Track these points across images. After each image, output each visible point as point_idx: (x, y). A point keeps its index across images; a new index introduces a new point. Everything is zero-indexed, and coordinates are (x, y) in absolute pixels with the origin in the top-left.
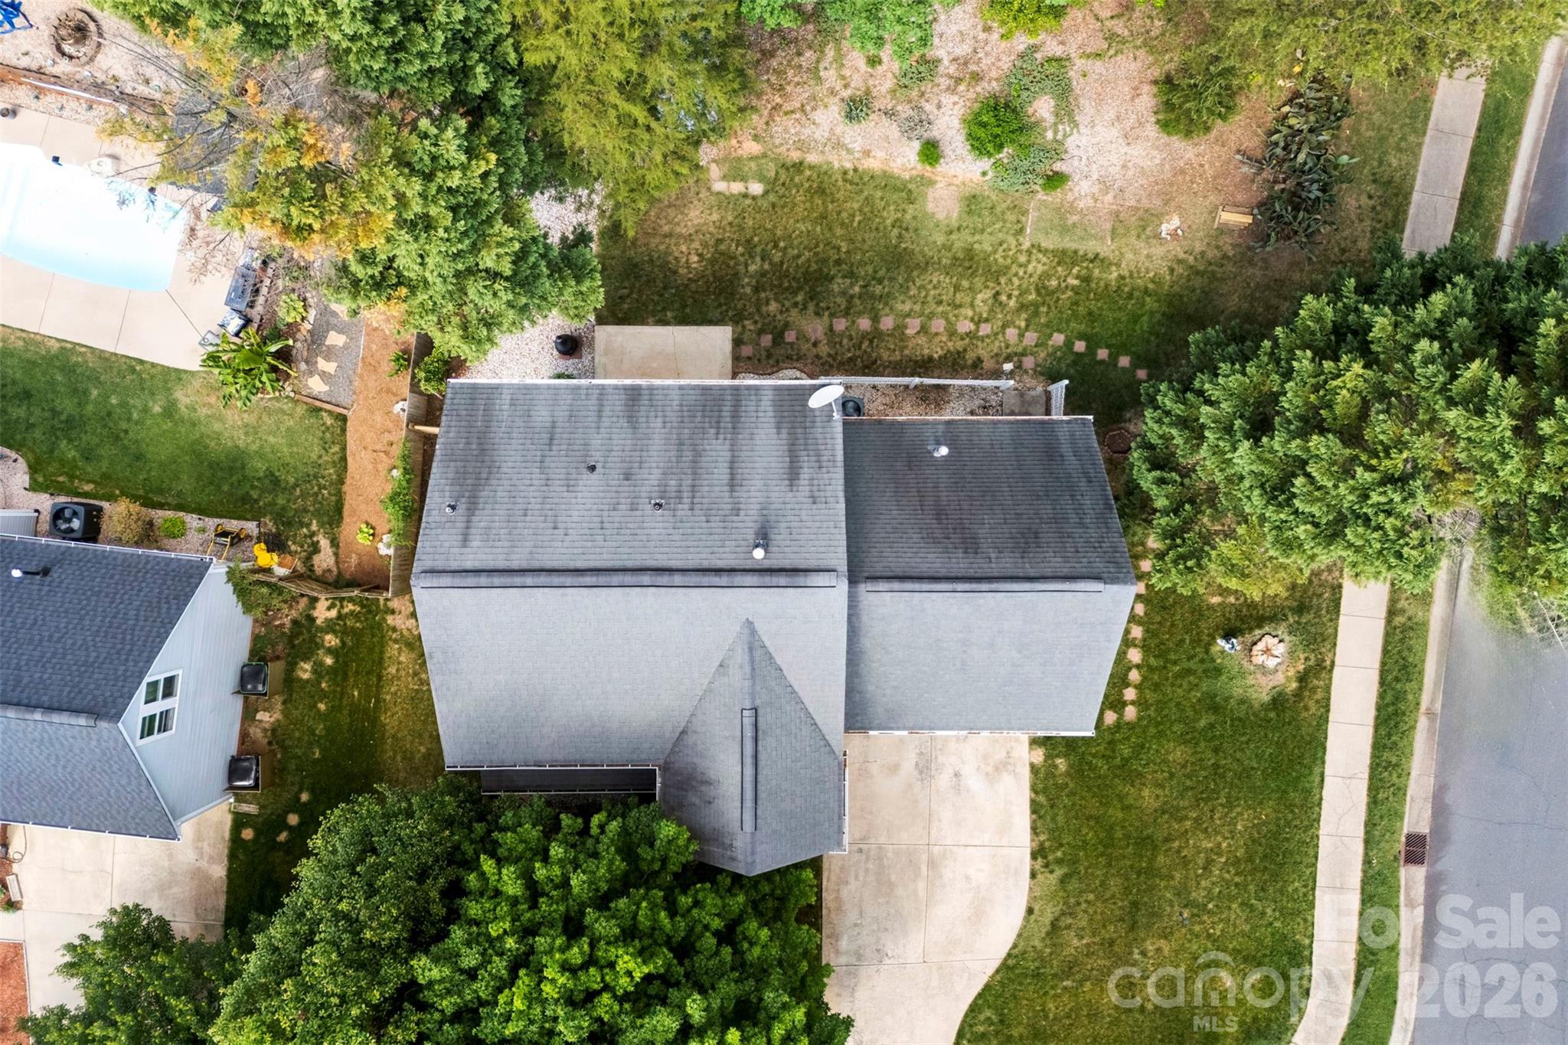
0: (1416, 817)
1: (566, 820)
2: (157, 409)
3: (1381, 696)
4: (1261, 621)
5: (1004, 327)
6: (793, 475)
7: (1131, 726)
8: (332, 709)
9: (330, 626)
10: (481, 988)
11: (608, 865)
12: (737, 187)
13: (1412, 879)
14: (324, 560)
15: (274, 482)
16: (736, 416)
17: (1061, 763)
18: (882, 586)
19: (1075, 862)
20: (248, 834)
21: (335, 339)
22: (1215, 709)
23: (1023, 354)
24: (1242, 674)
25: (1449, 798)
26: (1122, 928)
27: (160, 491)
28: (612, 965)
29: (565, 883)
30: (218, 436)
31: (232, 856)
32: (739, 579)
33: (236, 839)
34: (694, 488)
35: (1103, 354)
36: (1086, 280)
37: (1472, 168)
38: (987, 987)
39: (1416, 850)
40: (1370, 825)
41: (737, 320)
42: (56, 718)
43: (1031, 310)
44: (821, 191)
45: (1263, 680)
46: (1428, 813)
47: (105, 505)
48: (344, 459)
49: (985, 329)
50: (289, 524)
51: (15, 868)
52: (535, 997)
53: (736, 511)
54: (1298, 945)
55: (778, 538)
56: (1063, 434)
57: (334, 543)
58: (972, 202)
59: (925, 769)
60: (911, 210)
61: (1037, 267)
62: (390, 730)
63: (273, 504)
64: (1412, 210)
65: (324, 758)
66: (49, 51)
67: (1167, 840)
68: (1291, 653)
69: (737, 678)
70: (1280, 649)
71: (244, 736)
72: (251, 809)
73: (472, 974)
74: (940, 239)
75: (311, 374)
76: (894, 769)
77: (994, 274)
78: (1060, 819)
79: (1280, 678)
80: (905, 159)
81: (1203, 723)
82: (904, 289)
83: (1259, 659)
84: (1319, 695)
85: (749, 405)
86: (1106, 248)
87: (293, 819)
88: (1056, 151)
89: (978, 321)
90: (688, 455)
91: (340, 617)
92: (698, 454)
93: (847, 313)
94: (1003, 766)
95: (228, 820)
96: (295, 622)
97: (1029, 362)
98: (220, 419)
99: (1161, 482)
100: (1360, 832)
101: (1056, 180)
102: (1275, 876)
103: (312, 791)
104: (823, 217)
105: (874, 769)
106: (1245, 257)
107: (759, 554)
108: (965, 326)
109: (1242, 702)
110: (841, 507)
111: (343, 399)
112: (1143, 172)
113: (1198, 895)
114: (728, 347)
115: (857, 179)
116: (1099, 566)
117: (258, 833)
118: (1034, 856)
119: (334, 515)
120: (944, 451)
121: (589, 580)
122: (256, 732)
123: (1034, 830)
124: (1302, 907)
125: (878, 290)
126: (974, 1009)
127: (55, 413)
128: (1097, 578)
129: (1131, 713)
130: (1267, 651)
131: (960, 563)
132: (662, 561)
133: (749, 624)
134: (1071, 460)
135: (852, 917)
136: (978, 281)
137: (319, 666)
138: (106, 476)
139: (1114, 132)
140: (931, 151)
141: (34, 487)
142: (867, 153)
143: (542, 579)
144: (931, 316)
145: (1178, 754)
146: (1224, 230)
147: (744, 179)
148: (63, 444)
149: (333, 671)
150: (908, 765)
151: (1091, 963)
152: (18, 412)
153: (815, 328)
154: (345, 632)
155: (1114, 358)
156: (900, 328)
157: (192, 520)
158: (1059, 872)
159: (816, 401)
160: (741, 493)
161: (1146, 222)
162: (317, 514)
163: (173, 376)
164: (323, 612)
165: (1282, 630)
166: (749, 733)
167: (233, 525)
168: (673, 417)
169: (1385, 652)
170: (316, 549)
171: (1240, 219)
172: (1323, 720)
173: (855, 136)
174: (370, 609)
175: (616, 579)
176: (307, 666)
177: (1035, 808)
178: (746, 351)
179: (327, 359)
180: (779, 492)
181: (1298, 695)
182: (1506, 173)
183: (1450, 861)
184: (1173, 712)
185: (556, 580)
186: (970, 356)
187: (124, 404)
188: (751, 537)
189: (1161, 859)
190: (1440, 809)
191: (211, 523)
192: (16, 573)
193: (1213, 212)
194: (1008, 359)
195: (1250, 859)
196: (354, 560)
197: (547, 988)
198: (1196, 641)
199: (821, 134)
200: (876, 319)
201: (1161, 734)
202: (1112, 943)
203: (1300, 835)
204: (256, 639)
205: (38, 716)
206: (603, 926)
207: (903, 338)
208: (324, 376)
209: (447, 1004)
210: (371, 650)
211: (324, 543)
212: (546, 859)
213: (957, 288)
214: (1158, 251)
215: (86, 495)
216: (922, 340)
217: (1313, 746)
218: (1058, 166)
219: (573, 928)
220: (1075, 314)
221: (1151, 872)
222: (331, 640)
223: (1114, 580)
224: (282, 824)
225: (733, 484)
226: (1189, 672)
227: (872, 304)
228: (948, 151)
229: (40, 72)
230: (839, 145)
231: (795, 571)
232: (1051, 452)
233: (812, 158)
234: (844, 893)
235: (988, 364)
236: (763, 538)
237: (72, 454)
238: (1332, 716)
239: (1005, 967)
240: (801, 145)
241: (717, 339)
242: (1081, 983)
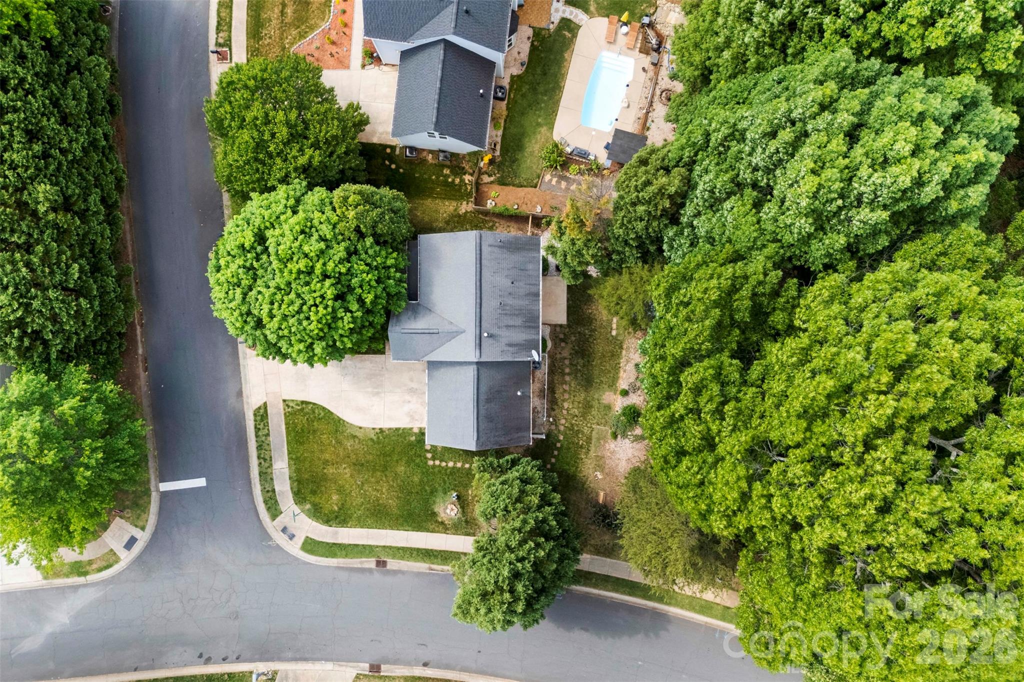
0: (393, 564)
1: (406, 276)
2: (540, 120)
3: (436, 551)
4: (463, 508)
5: (566, 419)
6: (510, 345)
7: (426, 463)
8: (433, 181)
9: (462, 180)
10: (363, 256)
11: (393, 290)
12: (614, 326)
13: (371, 563)
14: (486, 179)
15: (514, 161)
16: (530, 327)
17: (413, 438)
18: (476, 373)
19: (379, 443)
20: (388, 150)
21: (564, 184)
22: (432, 492)
23: (556, 426)
24: (444, 501)
25: (400, 575)
26: (354, 461)
27: (510, 121)
28: (369, 293)
29: (389, 278)
30: (530, 142)
31: (380, 145)
32: (478, 329)
33: (386, 146)
34: (506, 314)
35: (556, 453)
36: (581, 447)
37: (618, 579)
38: (332, 413)
39: (381, 564)
40: (390, 548)
41: (569, 325)
42: (435, 111)
43: (571, 428)
44: (613, 355)
45: (442, 509)
46: (394, 568)
47: (506, 102)
48: (522, 186)
49: (565, 412)
50: (499, 166)
51: (377, 68)
52: (363, 272)
53: (499, 328)
54: (348, 522)
55: (491, 341)
56: (524, 434)
57: (492, 183)
58: (608, 407)
59: (412, 391)
60: (606, 386)
61: (586, 430)
62: (425, 202)
63: (506, 161)
64: (604, 559)
65: (415, 178)
66: (663, 87)
67: (386, 476)
68: (451, 519)
69: (448, 328)
70: (453, 514)
71: (424, 150)
72: (397, 152)
73: (366, 253)
74: (596, 396)
75: (552, 175)
76: (411, 380)
77: (584, 415)
78: (393, 438)
79: (442, 515)
80: (623, 384)
81: (427, 488)
82: (579, 384)
83: (449, 507)
84: (437, 529)
85: (533, 331)
86: (592, 454)
87: (393, 166)
88: (624, 436)
89: (568, 410)
90: (517, 312)
91: (466, 184)
92: (517, 315)
93: (571, 364)
94: (412, 418)
95: (394, 144)
96: (464, 168)
97: (553, 427)
98: (536, 143)
99: (508, 461)
100: (388, 544)
101: (615, 436)
102: (372, 514)
103: (403, 173)
104: (604, 356)
105: (411, 373)
106: (588, 501)
107: (486, 335)
108: (566, 405)
109: (434, 502)
110: (500, 360)
111: (543, 187)
112: (617, 465)
113: (366, 487)
114: (559, 323)
115: (617, 368)
116: (482, 440)
117: (389, 154)
118: (380, 429)
119: (502, 182)
120: (519, 393)
121: (478, 284)
122: (425, 154)
123: (390, 429)
124: (361, 523)
125: (579, 375)
126: (324, 409)
127: (538, 84)
128: (478, 439)
129: (431, 463)
130: (452, 510)
131: (482, 397)
132: (484, 305)
133: (464, 331)
134: (517, 435)
135: (359, 365)
136: (581, 410)
137: (449, 176)
138: (516, 102)
139: (630, 455)
140: (625, 393)
141: (512, 77)
142: (625, 371)
143: (478, 269)
144: (570, 394)
145: (416, 479)
146: (598, 495)
147: (617, 329)
148: (527, 87)
149: (446, 181)
150: (414, 385)
151: (341, 450)
152: (539, 71)
153: (566, 353)
154: (460, 186)
155: (554, 457)
156: (566, 383)
157: (500, 133)
158: (375, 438)
159: (534, 353)
160: (504, 329)
161: (600, 467)
162: (502, 177)
163: (551, 127)
164: (467, 178)
165: (459, 515)
166: (431, 331)
167: (498, 147)
168: (530, 307)
169: (451, 552)
170: (490, 176)
171: (601, 500)
172: (428, 530)
173: (630, 367)
174: (469, 195)
175: (478, 292)
176: (448, 172)
177: (397, 429)
178: (558, 329)
179: (557, 182)
180: (505, 341)
181: (437, 521)
182: (617, 591)
183: (377, 576)
184: (430, 478)
185: (478, 273)
186: (556, 407)
187: (541, 108)
188: (491, 332)
189: (379, 473)
190: (395, 572)
191: (499, 139)
192: (481, 91)
193: (604, 490)
194: (554, 420)
195: (378, 505)
196: (486, 190)
197: (365, 275)
198: (455, 486)
199: (631, 355)
200: (569, 374)
201: (423, 473)
202: (349, 457)
203: (387, 523)
204: (458, 155)
205: (436, 105)
206: (380, 289)
207: (562, 384)
208: (551, 180)
209: (359, 246)
210: (454, 195)
211: (492, 179)
212: (396, 272)
213: (579, 403)
214: (591, 471)
215: (509, 95)
216: (561, 390)
217: (419, 528)
218: (619, 436)
219: (378, 281)
220: (569, 443)
221: (374, 470)
222: (457, 181)
223: (477, 444)
224: (392, 162)
225: (508, 326)
226: (445, 482)
227: (575, 373)
228: (625, 399)
229: (656, 83)
230: (628, 362)
231: (480, 346)
232: (519, 429)
233: (624, 352)
234: (368, 363)
235: (553, 413)
236: (490, 336)
237: (524, 90)
238: (429, 534)
239: (340, 419)
240: (628, 348)
241: (561, 318)
242: (334, 447)
